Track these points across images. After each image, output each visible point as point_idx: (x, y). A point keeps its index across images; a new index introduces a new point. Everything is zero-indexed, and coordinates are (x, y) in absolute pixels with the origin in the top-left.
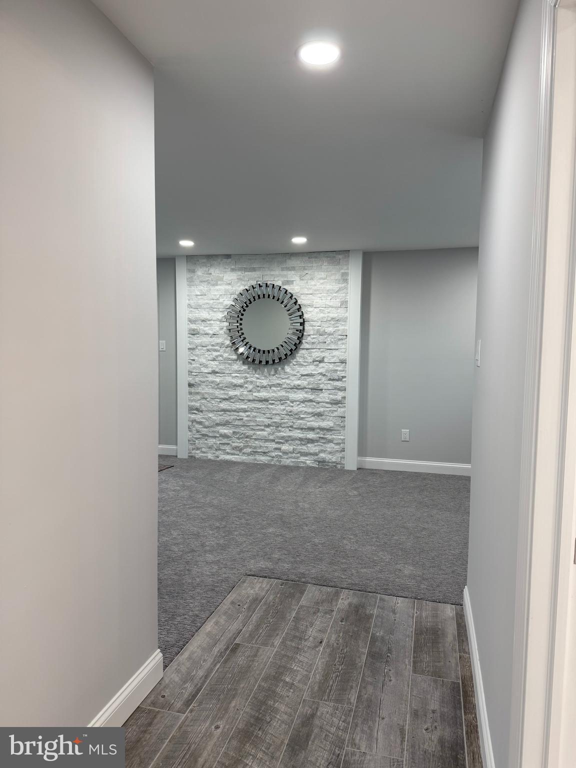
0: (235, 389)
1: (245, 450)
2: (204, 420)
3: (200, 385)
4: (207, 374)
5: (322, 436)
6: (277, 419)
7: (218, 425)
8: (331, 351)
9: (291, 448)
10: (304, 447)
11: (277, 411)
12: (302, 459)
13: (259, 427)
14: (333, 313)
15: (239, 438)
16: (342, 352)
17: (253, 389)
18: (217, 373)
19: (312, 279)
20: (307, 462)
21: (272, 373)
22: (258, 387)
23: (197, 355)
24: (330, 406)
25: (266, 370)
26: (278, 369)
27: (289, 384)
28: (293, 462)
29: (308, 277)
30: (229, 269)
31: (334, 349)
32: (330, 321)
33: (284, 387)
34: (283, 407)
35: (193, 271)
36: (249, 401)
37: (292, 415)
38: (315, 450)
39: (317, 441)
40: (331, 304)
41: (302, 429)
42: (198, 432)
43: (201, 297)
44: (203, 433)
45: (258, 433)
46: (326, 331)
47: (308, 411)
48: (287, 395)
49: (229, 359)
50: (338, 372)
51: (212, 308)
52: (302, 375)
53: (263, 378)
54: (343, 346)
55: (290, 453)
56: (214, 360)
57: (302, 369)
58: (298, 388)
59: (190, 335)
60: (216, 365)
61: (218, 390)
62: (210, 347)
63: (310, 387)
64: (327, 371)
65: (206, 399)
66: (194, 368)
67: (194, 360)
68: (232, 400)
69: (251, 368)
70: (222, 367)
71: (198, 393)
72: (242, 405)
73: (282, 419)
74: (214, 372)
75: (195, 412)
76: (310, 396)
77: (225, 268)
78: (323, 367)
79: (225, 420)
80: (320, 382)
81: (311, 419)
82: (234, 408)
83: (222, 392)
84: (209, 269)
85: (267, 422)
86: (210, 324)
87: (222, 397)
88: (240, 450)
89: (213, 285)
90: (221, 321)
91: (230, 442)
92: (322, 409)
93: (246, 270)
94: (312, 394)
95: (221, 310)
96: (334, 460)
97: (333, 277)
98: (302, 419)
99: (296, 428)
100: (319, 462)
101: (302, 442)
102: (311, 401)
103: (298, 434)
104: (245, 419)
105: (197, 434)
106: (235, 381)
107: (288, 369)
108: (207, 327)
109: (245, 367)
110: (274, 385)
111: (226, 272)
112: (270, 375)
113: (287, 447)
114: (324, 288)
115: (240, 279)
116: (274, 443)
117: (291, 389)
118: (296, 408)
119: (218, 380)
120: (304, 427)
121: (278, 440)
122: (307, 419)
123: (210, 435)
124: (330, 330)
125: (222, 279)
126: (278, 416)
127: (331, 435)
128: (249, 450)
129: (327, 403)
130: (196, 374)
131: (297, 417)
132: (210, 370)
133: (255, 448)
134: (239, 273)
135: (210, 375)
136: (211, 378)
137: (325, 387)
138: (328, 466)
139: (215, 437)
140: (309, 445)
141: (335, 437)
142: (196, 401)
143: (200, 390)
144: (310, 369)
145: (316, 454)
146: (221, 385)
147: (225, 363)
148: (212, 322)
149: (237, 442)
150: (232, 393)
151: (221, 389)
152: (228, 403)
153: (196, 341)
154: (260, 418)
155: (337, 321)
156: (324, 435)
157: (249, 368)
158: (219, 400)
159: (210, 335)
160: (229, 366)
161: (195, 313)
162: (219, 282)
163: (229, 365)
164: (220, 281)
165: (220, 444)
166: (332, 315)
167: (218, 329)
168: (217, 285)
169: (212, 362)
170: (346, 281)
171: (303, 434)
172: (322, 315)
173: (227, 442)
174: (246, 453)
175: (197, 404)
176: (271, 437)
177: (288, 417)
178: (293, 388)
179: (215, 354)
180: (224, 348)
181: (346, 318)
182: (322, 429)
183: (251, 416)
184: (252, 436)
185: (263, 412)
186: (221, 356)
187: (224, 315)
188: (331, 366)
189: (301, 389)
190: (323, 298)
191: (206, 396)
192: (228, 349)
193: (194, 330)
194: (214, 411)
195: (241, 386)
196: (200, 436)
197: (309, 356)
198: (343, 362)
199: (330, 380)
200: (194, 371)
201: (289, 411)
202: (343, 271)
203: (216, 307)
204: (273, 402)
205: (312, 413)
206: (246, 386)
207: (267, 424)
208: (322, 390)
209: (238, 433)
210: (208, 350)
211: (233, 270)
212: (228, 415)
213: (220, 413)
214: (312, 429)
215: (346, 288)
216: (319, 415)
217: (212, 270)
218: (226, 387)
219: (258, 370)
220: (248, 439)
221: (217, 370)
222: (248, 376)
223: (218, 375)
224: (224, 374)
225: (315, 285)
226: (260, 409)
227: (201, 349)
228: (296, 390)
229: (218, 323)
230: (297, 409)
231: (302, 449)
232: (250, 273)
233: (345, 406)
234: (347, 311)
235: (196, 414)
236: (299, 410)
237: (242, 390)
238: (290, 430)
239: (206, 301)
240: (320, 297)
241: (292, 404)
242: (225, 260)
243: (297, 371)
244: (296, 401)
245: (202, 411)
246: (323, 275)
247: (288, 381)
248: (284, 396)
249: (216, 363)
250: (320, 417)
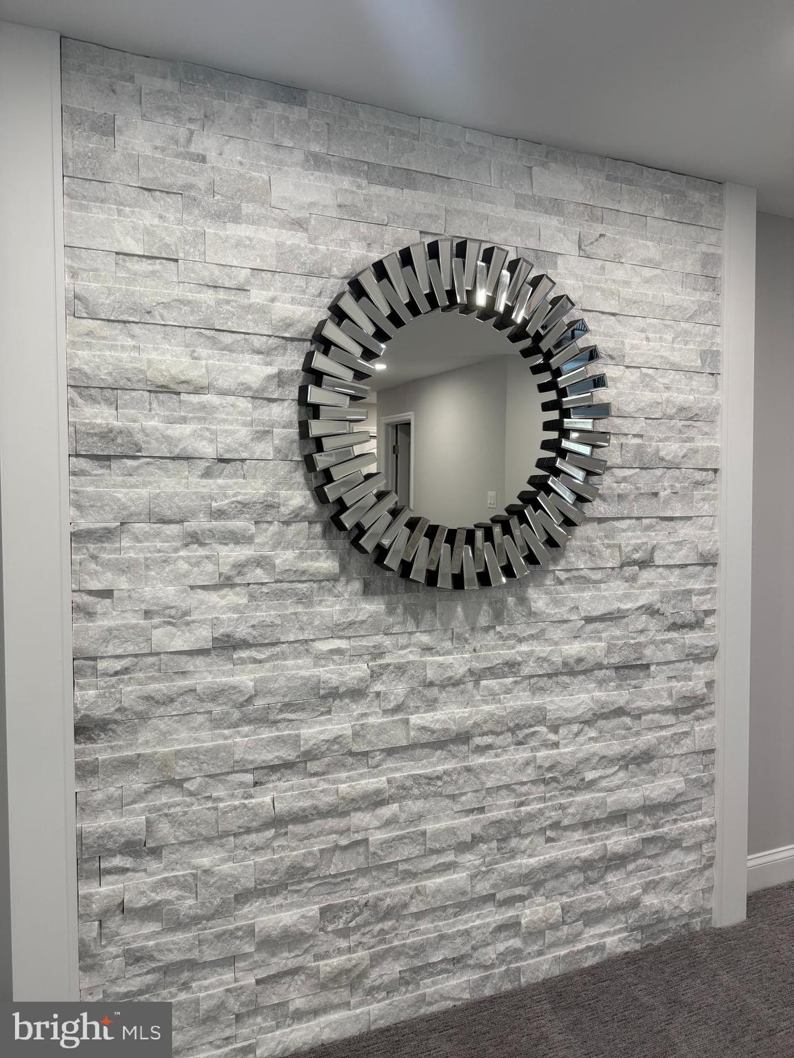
0: (329, 712)
1: (374, 974)
2: (171, 894)
3: (143, 717)
4: (184, 658)
5: (651, 833)
6: (502, 809)
7: (243, 897)
8: (672, 524)
9: (554, 907)
10: (596, 891)
11: (505, 773)
12: (592, 936)
13: (435, 860)
14: (679, 391)
15: (344, 933)
16: (702, 527)
17: (407, 696)
18: (245, 644)
19: (618, 259)
20: (610, 941)
21: (483, 621)
22: (431, 684)
23: (125, 568)
24: (668, 719)
25: (459, 609)
26: (503, 602)
27: (545, 660)
28: (557, 959)
29: (603, 249)
30: (299, 156)
31: (681, 518)
32: (671, 418)
33: (526, 671)
34: (523, 755)
36: (391, 752)
37: (554, 779)
38: (633, 888)
39: (636, 855)
40: (676, 358)
41: (585, 825)
42: (138, 960)
43: (145, 266)
44: (175, 957)
45: (432, 883)
46: (662, 454)
47: (610, 753)
48: (537, 701)
49: (302, 576)
50: (694, 599)
51: (210, 332)
52: (589, 620)
53: (448, 645)
54: (706, 508)
55: (554, 927)
56: (226, 583)
57: (587, 595)
58: (574, 669)
59: (83, 464)
60: (235, 609)
61: (246, 729)
62: (200, 523)
63: (615, 659)
64: (665, 597)
65: (178, 784)
66: (110, 634)
67: (107, 594)
68: (313, 766)
69: (400, 610)
70: (265, 614)
71: (129, 764)
72: (362, 776)
73: (521, 804)
74: (226, 645)
75: (118, 861)
76: (616, 696)
77: (278, 146)
78: (650, 584)
79: (283, 867)
80: (642, 639)
81: (616, 781)
82: (326, 800)
83: (267, 734)
84: (192, 133)
85: (467, 825)
86: (203, 407)
87: (269, 756)
88: (351, 979)
89: (218, 216)
90: (259, 397)
91: (308, 961)
92: (649, 738)
93: (372, 172)
94: (619, 687)
95: (257, 342)
96: (686, 907)
97: (677, 264)
98: (590, 785)
99: (566, 828)
100: (641, 928)
101: (590, 873)
102: (620, 712)
103: (578, 847)
104: (377, 836)
105: (135, 969)
106: (330, 674)
107: (538, 599)
108: (184, 420)
109: (373, 607)
110: (491, 672)
111: (281, 163)
112: (473, 629)
113: (541, 909)
114: (654, 297)
115: (349, 212)
116: (489, 908)
117: (549, 676)
118: (569, 751)
119: (245, 678)
120: (597, 814)
121: (507, 893)
122: (604, 783)
123: (210, 955)
124: (672, 449)
125: (262, 195)
126: (504, 792)
127: (675, 821)
128: (392, 969)
129: (666, 711)
130: (118, 665)
131: (571, 781)
132: (202, 636)
133: (420, 949)
134: (346, 182)
135: (200, 661)
136: (208, 675)
137: (660, 657)
138: (664, 932)
139: (230, 961)
140: (610, 878)
141: (685, 825)
142: (120, 804)
143: (146, 743)
144: (613, 594)
145: (634, 904)
146: (260, 703)
147: (279, 595)
148: (211, 398)
149: (340, 952)
150: (315, 731)
151: (263, 719)
152: (296, 781)
153: (120, 494)
154: (437, 819)
155: (690, 419)
156: (655, 827)
157: (391, 611)
158: (249, 778)
159: (203, 465)
160: (300, 609)
161: (111, 348)
162: (247, 208)
163: (299, 601)
164: (252, 200)
165: (258, 982)
166: (680, 399)
167: (243, 433)
168: (236, 219)
169: (213, 597)
170: (712, 281)
171: (591, 841)
172: (647, 396)
173: (292, 964)
174: (378, 989)
175: (132, 821)
176: (483, 887)
177: (542, 788)
178: (556, 674)
179: (232, 554)
180: (275, 527)
181: (717, 410)
182: (650, 808)
183: (403, 816)
184: (405, 906)
185: (450, 790)
186: (260, 562)
187: (273, 370)
188: (674, 577)
189: (584, 672)
190: (651, 335)
191: (182, 769)
192: (294, 528)
193: (107, 435)
194: (226, 834)
195: (356, 694)
196: (149, 979)
197: (608, 546)
198: (708, 561)
199: (675, 627)
200: (111, 650)
201: (547, 765)
202: (703, 248)
203: (230, 325)
204: (488, 740)
205: (623, 757)
206: (378, 687)
207: (469, 839)
208: (647, 666)
209: (345, 907)
210: (194, 539)
211: (316, 162)
212: (295, 835)
213: (253, 838)
214: (619, 817)
215: (713, 307)
216: (643, 759)
217: (206, 143)
218: (287, 707)
219: (428, 615)
220: (388, 925)
221: (242, 632)
222: (387, 642)
223: (244, 654)
224: (277, 649)
225: (627, 283)
226: (439, 778)
227: (147, 537)
228: (566, 679)
229: (244, 404)
230: (573, 753)
231: (589, 900)
232: (391, 192)
233: (712, 714)
234: (716, 386)
235: (123, 871)
236: (580, 755)
237: (357, 709)
238: (549, 840)
239: (177, 292)
240: (643, 331)
241: (553, 737)
242: (277, 109)
243: (570, 604)
244: (569, 722)
245: (156, 852)
246: (651, 250)
247: (541, 649)
248: (528, 709)
249: (235, 597)
250: (644, 766)
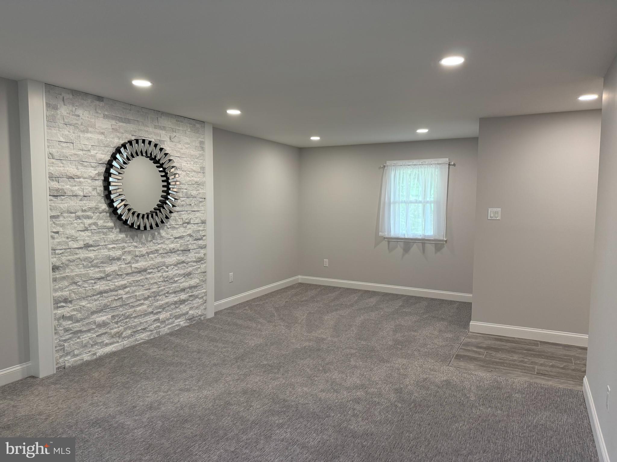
0: (112, 264)
1: (124, 333)
2: (75, 313)
3: (67, 265)
4: (77, 250)
5: (191, 294)
6: (155, 289)
7: (93, 313)
8: (194, 212)
9: (168, 314)
10: (178, 310)
11: (155, 279)
12: (177, 322)
13: (139, 302)
14: (196, 177)
15: (117, 323)
16: (202, 213)
17: (131, 259)
18: (92, 246)
19: (179, 142)
20: (181, 323)
21: (149, 239)
22: (137, 256)
23: (63, 226)
24: (195, 264)
25: (144, 236)
26: (155, 234)
27: (165, 249)
28: (169, 328)
29: (176, 140)
30: (102, 115)
31: (197, 211)
32: (194, 184)
33: (160, 252)
34: (159, 274)
35: (55, 108)
36: (127, 274)
37: (167, 281)
38: (187, 309)
39: (188, 300)
40: (194, 168)
41: (175, 292)
42: (67, 331)
43: (65, 145)
44: (76, 329)
45: (138, 309)
46: (192, 194)
47: (180, 273)
48: (163, 260)
49: (105, 227)
50: (200, 232)
51: (81, 162)
52: (176, 238)
53: (141, 245)
54: (203, 208)
55: (168, 320)
56: (86, 229)
57: (175, 231)
58: (172, 251)
59: (52, 198)
60: (88, 236)
61: (92, 268)
62: (80, 213)
63: (182, 248)
64: (194, 232)
65: (75, 283)
66: (59, 244)
67: (57, 233)
68: (108, 278)
69: (129, 237)
70: (96, 238)
71: (64, 278)
72: (120, 281)
73: (159, 287)
74: (87, 246)
75: (63, 304)
76: (182, 258)
77: (97, 113)
78: (190, 228)
79: (102, 305)
80: (188, 243)
81: (182, 280)
82: (112, 287)
83: (97, 270)
84: (76, 109)
85: (147, 293)
86: (80, 182)
87: (98, 276)
88: (119, 335)
89: (83, 132)
90: (93, 179)
91: (108, 330)
92: (190, 269)
93: (121, 120)
94: (183, 256)
95: (93, 164)
96: (200, 313)
97: (194, 144)
98: (176, 282)
99: (170, 293)
100: (189, 319)
101: (176, 305)
102: (183, 262)
103: (172, 298)
104: (124, 296)
105: (67, 333)
106: (113, 254)
107: (163, 233)
108: (75, 186)
109: (122, 236)
110: (152, 253)
111: (98, 117)
112: (147, 241)
113: (164, 315)
114: (189, 152)
115: (115, 130)
116: (152, 315)
117: (166, 253)
118: (172, 272)
119: (92, 255)
120: (178, 289)
121: (157, 311)
122: (179, 281)
123: (85, 329)
124: (194, 193)
125: (93, 126)
126: (155, 284)
127: (197, 291)
128: (129, 332)
129: (194, 262)
130: (61, 252)
131: (172, 281)
132: (81, 244)
133: (135, 326)
134: (113, 122)
135: (80, 250)
136: (83, 254)
137: (192, 248)
138: (194, 320)
139: (89, 331)
140: (181, 307)
141: (199, 292)
142: (61, 289)
143: (67, 272)
144: (181, 232)
145: (187, 313)
146: (95, 262)
147: (99, 233)
148: (82, 180)
149: (116, 328)
150: (109, 269)
151: (96, 266)
152: (104, 282)
153: (61, 206)
154: (139, 292)
155: (198, 185)
156: (192, 292)
157: (127, 237)
158: (93, 281)
159: (80, 197)
160: (104, 236)
161: (57, 167)
162: (90, 129)
163: (104, 234)
164: (91, 127)
165: (97, 336)
166: (196, 179)
167: (90, 189)
168: (87, 132)
169: (82, 233)
170: (203, 149)
171: (176, 297)
172: (188, 179)
173: (104, 331)
174: (125, 337)
175: (66, 293)
176: (150, 310)
177: (164, 283)
178: (167, 253)
179: (88, 222)
180: (98, 214)
181: (205, 182)
182: (191, 287)
183: (131, 291)
184: (132, 315)
185: (142, 284)
186: (95, 224)
187: (96, 172)
188: (195, 227)
189: (174, 252)
190: (188, 163)
191: (77, 279)
192: (102, 214)
193: (57, 190)
194: (88, 296)
195: (119, 259)
196: (70, 335)
197: (180, 219)
198: (204, 222)
199: (196, 240)
200: (59, 247)
201: (166, 277)
202: (200, 139)
203: (86, 160)
204: (151, 270)
205: (184, 274)
206: (124, 257)
207: (147, 296)
208: (189, 250)
209: (117, 316)
210: (78, 217)
211: (105, 117)
212: (105, 296)
213: (95, 297)
214: (183, 290)
215: (202, 155)
216: (189, 274)
217: (80, 112)
218: (102, 263)
219: (136, 238)
220: (127, 320)
221: (91, 242)
222: (126, 245)
223: (91, 248)
224: (99, 247)
225: (182, 149)
226: (139, 281)
227: (67, 217)
228: (170, 254)
229: (89, 181)
230: (172, 273)
231: (176, 312)
232: (124, 125)
233: (205, 262)
234: (204, 176)
235: (63, 307)
236: (174, 274)
237: (119, 263)
238: (166, 297)
239: (73, 152)
240: (186, 161)
241: (167, 269)
242: (97, 103)
243: (171, 234)
244: (171, 265)
245: (71, 302)
246: (188, 140)
247: (164, 246)
248: (161, 262)
249: (88, 233)
250: (189, 276)
